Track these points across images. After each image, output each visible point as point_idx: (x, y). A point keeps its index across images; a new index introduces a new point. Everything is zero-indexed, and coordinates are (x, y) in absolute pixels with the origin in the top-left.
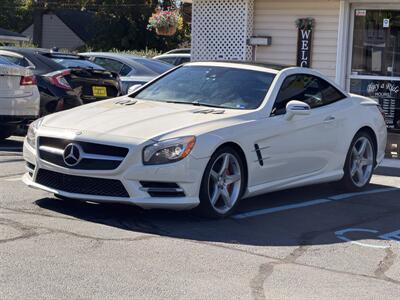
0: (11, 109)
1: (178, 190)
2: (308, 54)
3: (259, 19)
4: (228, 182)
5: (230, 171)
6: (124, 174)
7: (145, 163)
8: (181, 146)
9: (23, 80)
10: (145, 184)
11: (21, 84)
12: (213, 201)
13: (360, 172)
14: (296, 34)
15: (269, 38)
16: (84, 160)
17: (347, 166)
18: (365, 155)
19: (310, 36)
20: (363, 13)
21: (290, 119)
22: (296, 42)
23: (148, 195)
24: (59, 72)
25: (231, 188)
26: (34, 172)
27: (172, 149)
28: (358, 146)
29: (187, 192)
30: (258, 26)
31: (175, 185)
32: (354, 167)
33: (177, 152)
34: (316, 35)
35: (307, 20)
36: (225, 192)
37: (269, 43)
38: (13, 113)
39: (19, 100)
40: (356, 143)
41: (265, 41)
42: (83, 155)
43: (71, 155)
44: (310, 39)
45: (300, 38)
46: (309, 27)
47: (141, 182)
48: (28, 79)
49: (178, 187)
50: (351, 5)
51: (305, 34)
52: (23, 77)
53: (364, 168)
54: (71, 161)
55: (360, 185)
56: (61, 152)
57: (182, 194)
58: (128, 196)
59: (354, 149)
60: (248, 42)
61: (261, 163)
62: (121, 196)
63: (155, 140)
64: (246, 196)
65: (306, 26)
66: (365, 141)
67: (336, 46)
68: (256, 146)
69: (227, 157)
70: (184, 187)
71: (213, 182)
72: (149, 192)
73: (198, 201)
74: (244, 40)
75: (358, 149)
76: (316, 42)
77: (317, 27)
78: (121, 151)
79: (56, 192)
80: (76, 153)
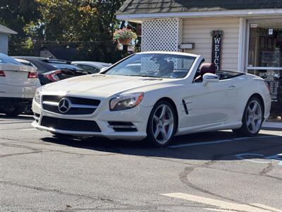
0: (22, 93)
1: (133, 127)
2: (219, 54)
3: (186, 32)
4: (166, 124)
5: (167, 117)
6: (98, 117)
7: (111, 110)
8: (134, 99)
9: (30, 75)
10: (111, 123)
11: (29, 77)
12: (156, 135)
13: (253, 123)
14: (211, 41)
15: (193, 44)
16: (72, 108)
17: (244, 119)
18: (256, 113)
19: (220, 42)
20: (255, 26)
21: (205, 85)
22: (211, 46)
23: (113, 130)
24: (53, 71)
25: (167, 127)
26: (39, 119)
27: (128, 100)
28: (252, 106)
29: (138, 129)
30: (186, 36)
31: (131, 124)
32: (249, 120)
33: (131, 103)
34: (225, 41)
35: (218, 31)
36: (163, 131)
37: (193, 48)
38: (23, 97)
39: (27, 88)
40: (250, 104)
41: (190, 46)
42: (71, 106)
43: (63, 105)
44: (220, 44)
45: (214, 44)
46: (219, 36)
47: (109, 122)
48: (33, 74)
49: (133, 125)
50: (247, 20)
51: (217, 41)
52: (30, 73)
53: (256, 121)
54: (63, 109)
55: (253, 132)
56: (57, 104)
57: (135, 130)
58: (100, 131)
59: (249, 107)
60: (179, 46)
61: (187, 113)
62: (96, 131)
63: (117, 95)
64: (177, 134)
65: (217, 35)
66: (256, 103)
67: (238, 48)
68: (183, 101)
69: (164, 107)
70: (136, 125)
71: (155, 123)
72: (114, 129)
73: (146, 135)
74: (177, 45)
75: (252, 108)
76: (224, 46)
77: (225, 36)
78: (96, 102)
79: (54, 130)
80: (67, 104)
